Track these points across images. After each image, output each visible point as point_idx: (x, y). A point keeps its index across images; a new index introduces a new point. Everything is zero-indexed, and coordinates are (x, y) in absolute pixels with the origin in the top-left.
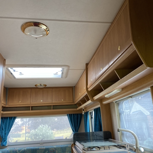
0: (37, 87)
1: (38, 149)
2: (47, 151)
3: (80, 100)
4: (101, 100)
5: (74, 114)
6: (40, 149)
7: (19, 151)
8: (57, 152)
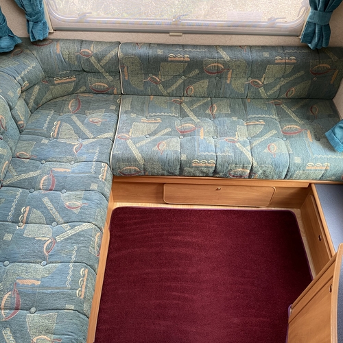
1: (165, 60)
2: (197, 71)
6: (172, 61)
7: (99, 60)
8: (229, 75)
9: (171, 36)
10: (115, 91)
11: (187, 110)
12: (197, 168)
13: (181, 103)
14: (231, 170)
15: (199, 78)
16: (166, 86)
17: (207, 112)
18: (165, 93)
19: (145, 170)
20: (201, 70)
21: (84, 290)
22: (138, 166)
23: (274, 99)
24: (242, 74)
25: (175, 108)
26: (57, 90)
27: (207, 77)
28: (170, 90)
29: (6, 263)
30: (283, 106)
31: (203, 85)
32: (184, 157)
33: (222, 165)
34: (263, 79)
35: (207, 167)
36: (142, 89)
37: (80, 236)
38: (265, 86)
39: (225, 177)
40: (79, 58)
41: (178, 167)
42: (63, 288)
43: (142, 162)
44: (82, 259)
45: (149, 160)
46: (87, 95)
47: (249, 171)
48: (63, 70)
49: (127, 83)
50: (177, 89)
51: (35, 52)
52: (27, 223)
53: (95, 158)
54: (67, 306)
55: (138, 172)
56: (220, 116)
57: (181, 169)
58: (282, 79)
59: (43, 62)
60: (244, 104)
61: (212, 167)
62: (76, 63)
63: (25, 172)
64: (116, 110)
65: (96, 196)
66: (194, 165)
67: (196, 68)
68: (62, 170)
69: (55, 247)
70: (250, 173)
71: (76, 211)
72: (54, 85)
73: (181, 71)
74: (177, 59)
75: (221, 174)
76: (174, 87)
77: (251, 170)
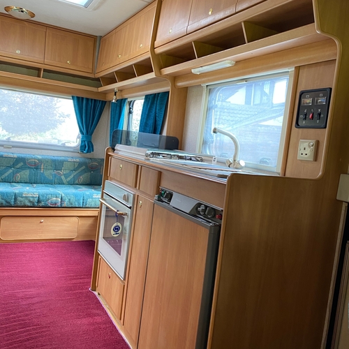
0: (10, 13)
3: (116, 72)
4: (175, 78)
5: (87, 99)
6: (5, 157)
8: (42, 167)
9: (5, 147)
11: (16, 185)
12: (26, 198)
14: (48, 199)
15: (22, 168)
16: (1, 173)
20: (25, 163)
23: (71, 185)
24: (50, 167)
27: (29, 168)
28: (3, 177)
31: (25, 174)
33: (43, 196)
34: (63, 171)
35: (33, 197)
38: (64, 175)
41: (13, 197)
50: (8, 176)
56: (38, 187)
57: (15, 199)
58: (74, 171)
61: (36, 197)
66: (24, 195)
67: (21, 163)
70: (61, 201)
73: (12, 164)
74: (9, 156)
75: (42, 204)
76: (6, 174)
77: (61, 199)
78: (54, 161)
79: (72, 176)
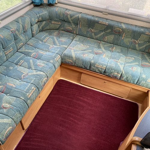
1: (97, 22)
2: (110, 30)
6: (100, 24)
7: (71, 17)
8: (124, 35)
9: (103, 14)
10: (74, 32)
11: (102, 46)
12: (97, 67)
13: (100, 43)
14: (112, 73)
15: (110, 33)
16: (96, 34)
17: (110, 49)
18: (94, 38)
19: (75, 63)
20: (112, 30)
21: (31, 95)
22: (73, 60)
23: (142, 52)
24: (130, 36)
25: (97, 44)
26: (52, 26)
27: (114, 34)
28: (97, 37)
29: (6, 76)
30: (145, 55)
31: (111, 38)
32: (92, 62)
33: (108, 69)
34: (138, 41)
35: (102, 69)
36: (85, 33)
37: (38, 76)
38: (139, 44)
39: (109, 76)
40: (64, 15)
41: (89, 65)
42: (23, 90)
43: (74, 59)
44: (35, 84)
45: (77, 59)
46: (63, 31)
47: (120, 75)
48: (57, 18)
49: (80, 30)
50: (100, 37)
51: (48, 8)
52: (20, 66)
53: (57, 52)
54: (21, 97)
55: (72, 63)
56: (115, 52)
57: (90, 67)
58: (147, 43)
59: (49, 13)
60: (128, 50)
61: (104, 69)
62: (62, 16)
63: (28, 49)
64: (72, 39)
65: (51, 65)
66: (96, 66)
67: (110, 29)
68: (42, 53)
69: (27, 76)
70: (120, 77)
71: (40, 67)
72: (52, 23)
73: (103, 29)
74: (103, 23)
75: (107, 74)
76: (99, 36)
77: (121, 75)
78: (134, 32)
79: (144, 46)
